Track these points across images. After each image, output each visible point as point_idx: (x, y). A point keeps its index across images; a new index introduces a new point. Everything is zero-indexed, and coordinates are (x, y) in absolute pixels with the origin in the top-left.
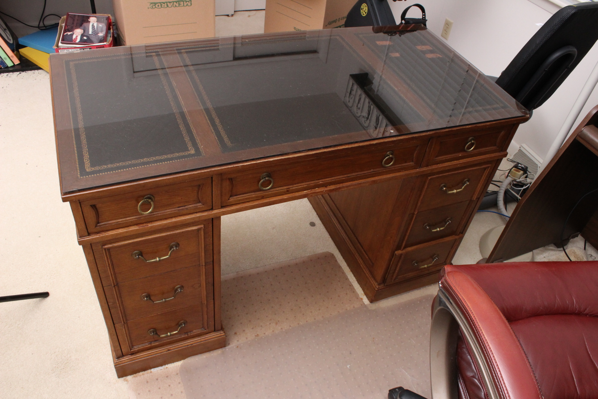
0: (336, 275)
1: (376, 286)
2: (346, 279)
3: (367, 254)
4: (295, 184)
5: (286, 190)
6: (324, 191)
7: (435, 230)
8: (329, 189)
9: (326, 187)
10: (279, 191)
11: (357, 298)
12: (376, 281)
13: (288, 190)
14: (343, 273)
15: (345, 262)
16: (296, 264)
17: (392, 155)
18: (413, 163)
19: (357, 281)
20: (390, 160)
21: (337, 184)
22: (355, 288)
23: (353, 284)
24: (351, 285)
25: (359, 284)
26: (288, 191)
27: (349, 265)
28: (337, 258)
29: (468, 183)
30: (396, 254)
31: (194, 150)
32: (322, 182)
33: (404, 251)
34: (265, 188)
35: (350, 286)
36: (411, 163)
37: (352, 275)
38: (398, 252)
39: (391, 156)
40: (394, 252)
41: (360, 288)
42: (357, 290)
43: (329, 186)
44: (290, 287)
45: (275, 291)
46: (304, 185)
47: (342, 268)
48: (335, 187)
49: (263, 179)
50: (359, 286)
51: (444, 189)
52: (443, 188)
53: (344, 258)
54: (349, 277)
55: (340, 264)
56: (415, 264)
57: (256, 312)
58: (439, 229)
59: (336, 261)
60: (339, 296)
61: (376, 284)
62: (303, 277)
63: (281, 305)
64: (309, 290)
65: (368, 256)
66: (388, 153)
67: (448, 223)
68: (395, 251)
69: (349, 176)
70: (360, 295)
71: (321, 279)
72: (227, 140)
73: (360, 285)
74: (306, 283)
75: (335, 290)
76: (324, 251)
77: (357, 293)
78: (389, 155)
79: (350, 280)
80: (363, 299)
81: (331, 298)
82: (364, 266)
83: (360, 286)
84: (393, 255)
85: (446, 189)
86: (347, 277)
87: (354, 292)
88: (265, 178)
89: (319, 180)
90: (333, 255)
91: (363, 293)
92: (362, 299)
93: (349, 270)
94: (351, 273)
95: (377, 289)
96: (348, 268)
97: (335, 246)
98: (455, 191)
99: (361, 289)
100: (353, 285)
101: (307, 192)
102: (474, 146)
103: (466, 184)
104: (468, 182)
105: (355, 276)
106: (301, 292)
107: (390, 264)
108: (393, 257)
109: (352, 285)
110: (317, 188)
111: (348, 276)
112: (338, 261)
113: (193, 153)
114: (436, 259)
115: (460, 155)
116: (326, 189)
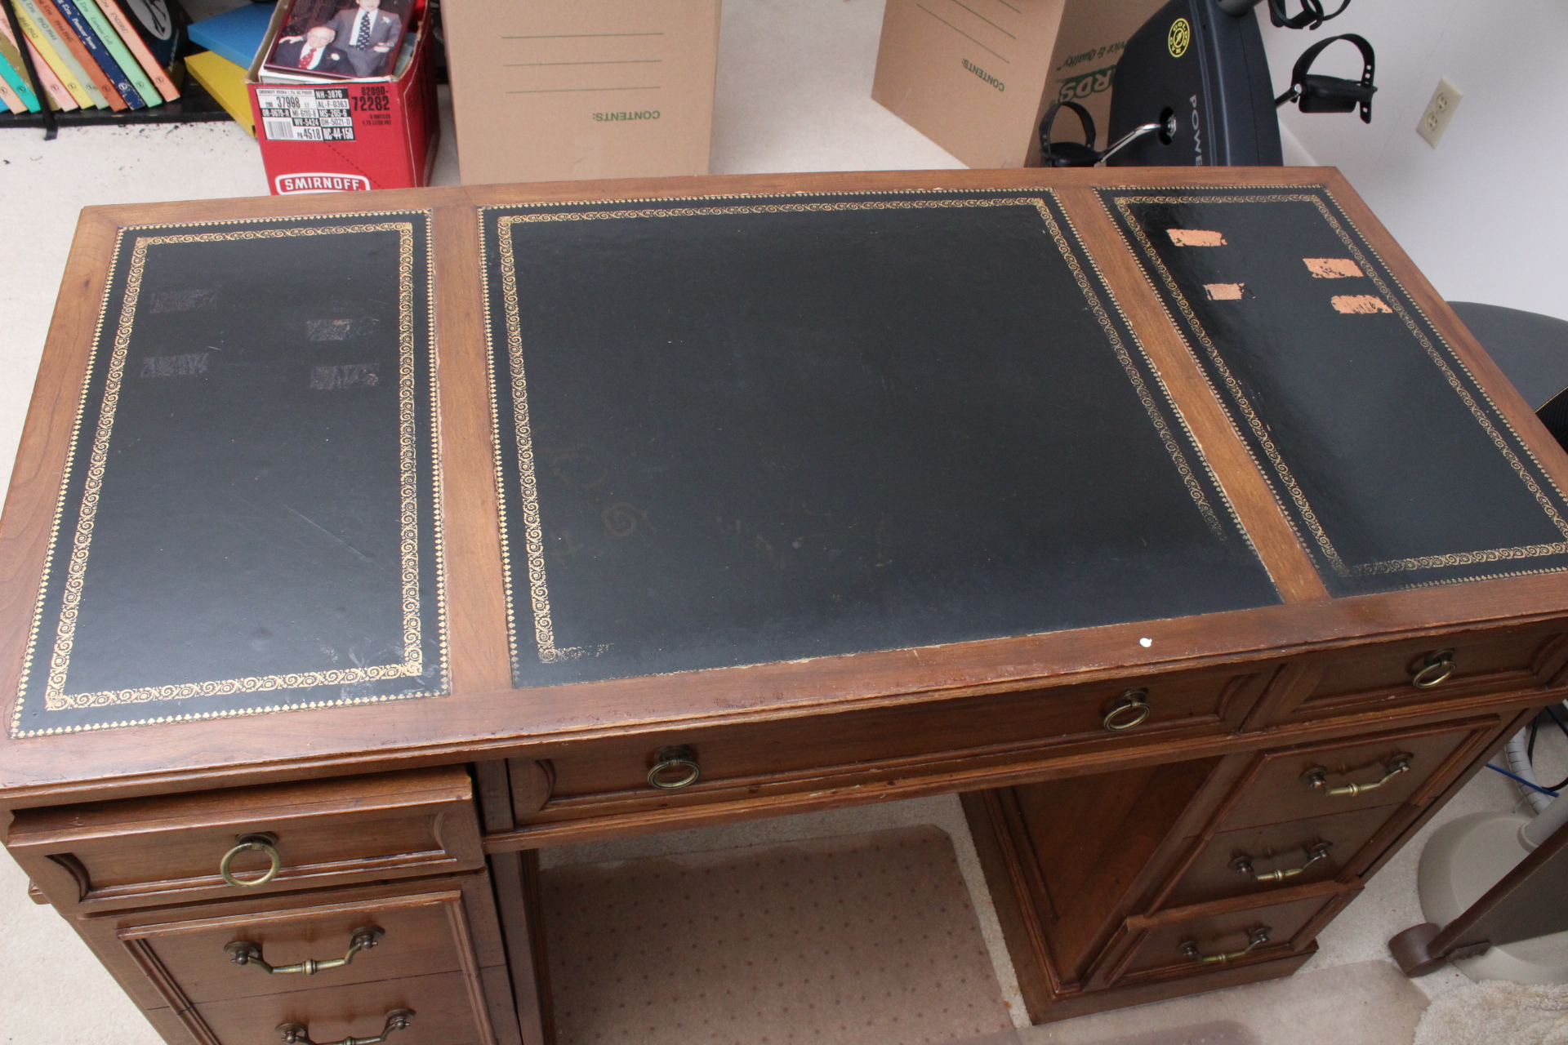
0: (943, 910)
1: (1055, 987)
2: (973, 929)
3: (1043, 879)
4: (782, 771)
5: (745, 789)
6: (881, 795)
7: (1269, 877)
8: (901, 790)
9: (891, 783)
10: (723, 790)
11: (994, 1001)
12: (1058, 973)
13: (754, 788)
14: (968, 906)
15: (983, 867)
16: (830, 855)
17: (1141, 700)
18: (1218, 719)
19: (1005, 938)
20: (1131, 715)
21: (931, 774)
22: (995, 964)
23: (991, 948)
24: (983, 953)
25: (1009, 952)
26: (752, 792)
27: (991, 882)
28: (958, 852)
29: (1405, 769)
30: (1125, 927)
31: (420, 661)
32: (878, 768)
33: (1155, 921)
34: (669, 785)
35: (981, 953)
36: (1209, 718)
37: (995, 918)
38: (1134, 923)
39: (1136, 704)
40: (1122, 919)
41: (1010, 965)
42: (998, 972)
43: (904, 778)
44: (796, 932)
45: (746, 939)
46: (813, 774)
47: (967, 889)
48: (925, 786)
49: (661, 760)
50: (1009, 957)
51: (1318, 783)
52: (1313, 781)
53: (979, 855)
54: (983, 924)
55: (965, 874)
56: (1187, 952)
57: (676, 1000)
58: (1280, 875)
59: (954, 861)
60: (939, 985)
61: (1055, 980)
62: (841, 902)
63: (755, 989)
64: (852, 948)
65: (1046, 887)
66: (1128, 694)
67: (1316, 858)
68: (1126, 918)
69: (978, 755)
70: (1004, 989)
71: (895, 917)
72: (545, 630)
73: (1011, 955)
74: (846, 925)
75: (932, 961)
76: (923, 823)
77: (997, 982)
78: (1130, 702)
79: (983, 932)
80: (1014, 1006)
81: (914, 990)
82: (1031, 912)
83: (1012, 960)
84: (1118, 924)
85: (1322, 785)
86: (978, 920)
87: (987, 977)
88: (668, 759)
89: (869, 761)
90: (948, 838)
91: (1015, 983)
92: (1007, 1005)
93: (989, 898)
94: (992, 909)
95: (1054, 997)
96: (985, 890)
97: (961, 810)
98: (1355, 789)
99: (1014, 970)
100: (991, 954)
101: (819, 798)
102: (1447, 674)
103: (1398, 771)
104: (1407, 766)
105: (1001, 921)
106: (827, 952)
107: (1106, 944)
108: (1117, 929)
109: (988, 953)
110: (858, 786)
111: (980, 917)
112: (960, 860)
113: (415, 674)
114: (1262, 942)
115: (1393, 697)
116: (889, 791)
